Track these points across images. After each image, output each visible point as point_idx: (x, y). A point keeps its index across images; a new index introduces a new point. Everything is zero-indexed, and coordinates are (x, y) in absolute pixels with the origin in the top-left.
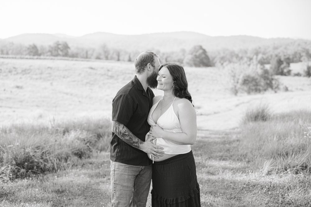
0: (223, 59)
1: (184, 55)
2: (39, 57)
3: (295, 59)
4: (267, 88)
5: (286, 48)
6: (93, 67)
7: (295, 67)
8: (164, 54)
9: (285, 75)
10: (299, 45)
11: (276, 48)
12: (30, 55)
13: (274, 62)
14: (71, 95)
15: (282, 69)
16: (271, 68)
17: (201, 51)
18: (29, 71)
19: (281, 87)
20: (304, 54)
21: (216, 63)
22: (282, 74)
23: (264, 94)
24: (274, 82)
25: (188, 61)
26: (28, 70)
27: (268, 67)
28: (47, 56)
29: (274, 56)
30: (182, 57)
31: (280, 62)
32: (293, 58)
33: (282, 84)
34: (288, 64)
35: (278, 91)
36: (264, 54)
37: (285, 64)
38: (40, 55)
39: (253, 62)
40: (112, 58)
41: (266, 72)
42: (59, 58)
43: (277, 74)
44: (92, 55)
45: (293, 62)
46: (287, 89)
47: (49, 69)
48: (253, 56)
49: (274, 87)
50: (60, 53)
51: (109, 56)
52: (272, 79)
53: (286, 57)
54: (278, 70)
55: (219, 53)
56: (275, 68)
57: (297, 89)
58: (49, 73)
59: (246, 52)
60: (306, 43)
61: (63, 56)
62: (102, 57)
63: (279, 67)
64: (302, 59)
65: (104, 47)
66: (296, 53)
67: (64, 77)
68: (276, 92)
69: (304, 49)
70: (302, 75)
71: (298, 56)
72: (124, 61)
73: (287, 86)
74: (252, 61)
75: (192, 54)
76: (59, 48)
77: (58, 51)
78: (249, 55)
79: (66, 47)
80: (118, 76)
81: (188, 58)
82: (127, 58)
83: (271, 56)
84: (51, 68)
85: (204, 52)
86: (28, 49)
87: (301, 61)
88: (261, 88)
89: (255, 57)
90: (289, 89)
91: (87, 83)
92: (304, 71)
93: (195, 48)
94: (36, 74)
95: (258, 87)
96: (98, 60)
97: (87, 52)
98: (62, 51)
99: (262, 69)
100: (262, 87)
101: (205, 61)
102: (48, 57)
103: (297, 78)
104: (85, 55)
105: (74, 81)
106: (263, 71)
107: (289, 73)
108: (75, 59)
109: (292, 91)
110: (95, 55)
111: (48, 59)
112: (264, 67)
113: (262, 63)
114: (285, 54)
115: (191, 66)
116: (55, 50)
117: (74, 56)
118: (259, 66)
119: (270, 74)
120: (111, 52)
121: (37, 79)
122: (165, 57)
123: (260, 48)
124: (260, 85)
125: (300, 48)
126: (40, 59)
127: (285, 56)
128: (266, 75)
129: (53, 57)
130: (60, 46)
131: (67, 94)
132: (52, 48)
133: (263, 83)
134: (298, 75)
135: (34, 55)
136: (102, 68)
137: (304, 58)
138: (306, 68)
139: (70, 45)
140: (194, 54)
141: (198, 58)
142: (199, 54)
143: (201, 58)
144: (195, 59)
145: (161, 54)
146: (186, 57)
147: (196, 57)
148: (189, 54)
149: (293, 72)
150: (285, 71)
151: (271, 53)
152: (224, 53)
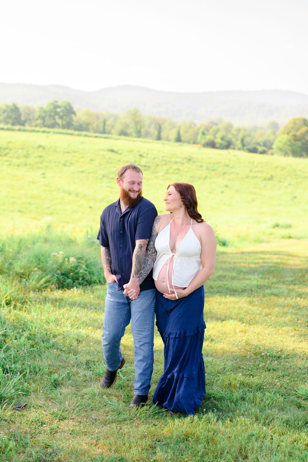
1: (274, 133)
2: (22, 127)
6: (115, 149)
8: (239, 130)
12: (7, 123)
14: (77, 195)
17: (305, 129)
18: (7, 151)
25: (281, 145)
26: (5, 149)
28: (36, 126)
30: (272, 138)
38: (23, 124)
40: (147, 135)
42: (57, 130)
44: (113, 127)
47: (40, 149)
50: (59, 121)
51: (143, 131)
58: (41, 157)
61: (64, 127)
62: (131, 130)
65: (135, 114)
67: (65, 165)
72: (168, 139)
75: (288, 133)
76: (57, 113)
77: (54, 119)
79: (69, 111)
80: (157, 165)
81: (282, 139)
82: (173, 134)
84: (44, 148)
86: (4, 111)
91: (104, 176)
93: (295, 122)
94: (18, 157)
96: (123, 137)
97: (105, 122)
98: (61, 118)
102: (37, 129)
104: (101, 128)
105: (82, 172)
108: (84, 133)
110: (118, 127)
111: (38, 131)
115: (286, 154)
116: (50, 116)
117: (82, 128)
120: (147, 123)
121: (18, 166)
122: (240, 136)
126: (25, 131)
129: (47, 129)
130: (59, 110)
131: (70, 193)
132: (45, 112)
135: (13, 124)
136: (131, 151)
139: (75, 108)
140: (291, 134)
141: (299, 140)
142: (302, 134)
143: (304, 141)
144: (293, 142)
145: (234, 131)
146: (279, 139)
147: (296, 138)
148: (284, 133)
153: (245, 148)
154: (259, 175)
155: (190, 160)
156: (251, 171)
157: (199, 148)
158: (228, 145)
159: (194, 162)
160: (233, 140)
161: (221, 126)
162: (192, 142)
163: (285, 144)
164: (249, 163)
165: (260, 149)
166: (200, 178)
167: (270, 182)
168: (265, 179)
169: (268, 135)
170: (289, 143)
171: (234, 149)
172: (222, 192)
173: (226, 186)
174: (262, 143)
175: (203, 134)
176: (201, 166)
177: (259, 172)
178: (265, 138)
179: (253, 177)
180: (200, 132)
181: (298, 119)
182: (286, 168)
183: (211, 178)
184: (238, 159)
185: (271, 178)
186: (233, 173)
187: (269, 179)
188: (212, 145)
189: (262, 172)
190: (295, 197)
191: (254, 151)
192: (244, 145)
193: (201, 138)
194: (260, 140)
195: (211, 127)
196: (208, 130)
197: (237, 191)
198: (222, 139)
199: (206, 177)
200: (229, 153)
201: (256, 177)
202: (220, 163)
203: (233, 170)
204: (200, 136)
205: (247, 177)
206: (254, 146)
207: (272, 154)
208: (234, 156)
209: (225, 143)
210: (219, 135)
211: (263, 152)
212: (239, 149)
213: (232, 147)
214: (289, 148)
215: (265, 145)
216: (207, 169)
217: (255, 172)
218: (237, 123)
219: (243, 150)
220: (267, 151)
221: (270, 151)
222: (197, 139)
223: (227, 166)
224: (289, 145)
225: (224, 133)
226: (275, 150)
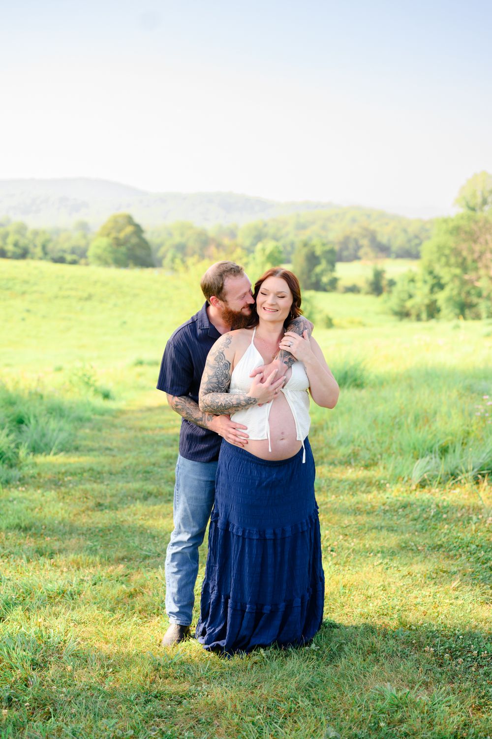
0: (181, 249)
1: (85, 236)
3: (345, 253)
5: (324, 228)
7: (346, 273)
8: (36, 233)
9: (325, 290)
10: (354, 220)
11: (301, 227)
13: (299, 258)
15: (317, 275)
17: (129, 229)
19: (318, 317)
20: (365, 242)
21: (164, 257)
22: (318, 286)
25: (99, 251)
29: (298, 245)
30: (82, 243)
31: (313, 259)
32: (341, 250)
33: (321, 312)
34: (332, 264)
36: (276, 238)
37: (323, 265)
39: (254, 258)
43: (308, 287)
45: (341, 259)
46: (330, 323)
48: (254, 244)
53: (327, 248)
54: (309, 277)
55: (170, 234)
56: (303, 274)
57: (352, 322)
59: (233, 234)
60: (369, 216)
63: (310, 271)
64: (361, 253)
66: (347, 239)
69: (366, 229)
70: (363, 291)
71: (351, 246)
73: (331, 316)
74: (251, 256)
75: (108, 235)
78: (241, 240)
81: (99, 244)
83: (292, 245)
85: (138, 230)
87: (356, 258)
89: (260, 245)
90: (335, 321)
92: (367, 281)
93: (115, 220)
101: (139, 252)
103: (350, 296)
107: (333, 283)
109: (341, 327)
113: (275, 260)
114: (324, 241)
115: (106, 264)
122: (39, 241)
123: (265, 225)
125: (356, 229)
127: (324, 245)
134: (353, 289)
137: (366, 249)
138: (370, 276)
140: (112, 236)
141: (122, 245)
142: (126, 236)
143: (129, 245)
144: (115, 247)
145: (29, 234)
146: (93, 244)
147: (118, 243)
148: (102, 235)
149: (341, 284)
150: (325, 279)
151: (291, 237)
152: (182, 235)
153: (49, 257)
154: (72, 293)
156: (60, 288)
158: (23, 254)
160: (31, 249)
161: (11, 228)
163: (105, 250)
164: (57, 277)
165: (69, 257)
167: (88, 303)
168: (80, 300)
169: (76, 239)
170: (109, 249)
171: (32, 258)
172: (23, 319)
173: (28, 311)
174: (69, 251)
177: (71, 289)
178: (73, 243)
179: (64, 297)
181: (119, 216)
182: (107, 284)
184: (41, 272)
185: (89, 298)
186: (35, 291)
187: (86, 299)
188: (1, 254)
189: (76, 290)
190: (125, 323)
191: (61, 260)
192: (45, 253)
194: (67, 246)
197: (44, 317)
198: (16, 245)
200: (27, 264)
201: (69, 297)
202: (16, 278)
203: (35, 288)
205: (56, 297)
206: (60, 254)
207: (87, 264)
208: (35, 268)
209: (19, 251)
210: (11, 239)
211: (74, 262)
212: (41, 259)
213: (29, 255)
214: (111, 255)
215: (73, 252)
217: (67, 289)
218: (33, 224)
219: (46, 259)
220: (79, 261)
221: (83, 261)
223: (26, 282)
224: (109, 252)
225: (17, 237)
226: (91, 259)
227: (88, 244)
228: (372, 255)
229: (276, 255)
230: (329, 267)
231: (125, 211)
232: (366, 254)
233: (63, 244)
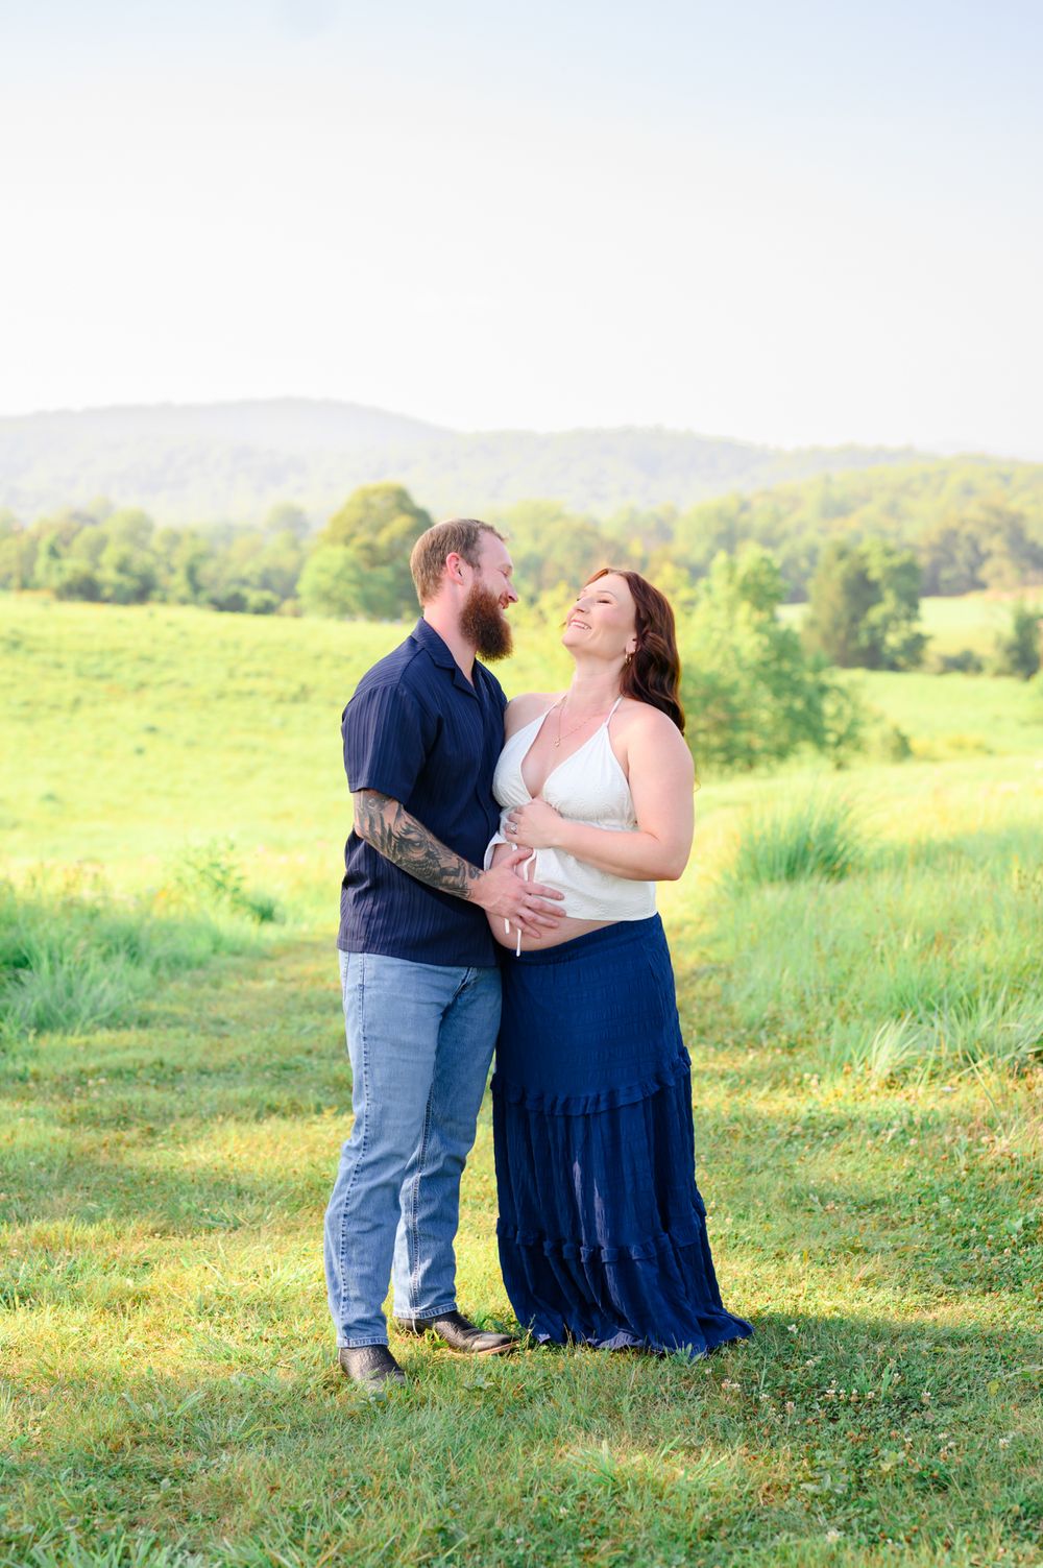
0: (534, 570)
1: (294, 545)
3: (946, 574)
4: (793, 739)
5: (892, 510)
7: (948, 622)
8: (174, 539)
9: (893, 667)
10: (968, 490)
11: (836, 509)
13: (827, 588)
15: (873, 629)
16: (812, 624)
17: (402, 523)
19: (872, 734)
20: (995, 544)
22: (875, 658)
23: (772, 773)
24: (829, 707)
25: (325, 581)
27: (792, 617)
29: (826, 554)
30: (288, 560)
31: (861, 590)
32: (936, 566)
33: (878, 720)
34: (910, 602)
35: (856, 761)
36: (769, 541)
37: (889, 604)
39: (709, 590)
41: (784, 646)
43: (847, 661)
45: (935, 589)
46: (902, 749)
48: (712, 555)
49: (831, 738)
52: (823, 690)
53: (896, 561)
54: (853, 635)
56: (837, 626)
57: (959, 746)
60: (1006, 479)
63: (855, 619)
64: (985, 572)
66: (950, 537)
68: (840, 766)
69: (998, 512)
70: (989, 669)
71: (962, 554)
73: (906, 730)
74: (702, 583)
75: (347, 540)
78: (679, 547)
81: (325, 562)
83: (812, 554)
87: (979, 586)
88: (758, 743)
89: (721, 558)
90: (916, 744)
92: (998, 642)
93: (366, 502)
95: (743, 737)
99: (759, 629)
100: (763, 734)
103: (957, 680)
106: (766, 641)
107: (914, 649)
109: (930, 758)
112: (774, 619)
113: (763, 593)
114: (892, 543)
115: (345, 611)
118: (744, 609)
119: (809, 659)
122: (181, 557)
123: (745, 507)
124: (750, 726)
125: (973, 510)
127: (889, 553)
128: (787, 666)
133: (765, 709)
134: (963, 664)
137: (1000, 564)
138: (1007, 629)
140: (357, 541)
141: (385, 563)
142: (392, 541)
143: (401, 565)
144: (366, 570)
145: (155, 542)
146: (314, 562)
147: (374, 556)
148: (332, 540)
149: (934, 650)
150: (893, 640)
151: (810, 536)
152: (536, 535)
153: (203, 596)
154: (262, 684)
155: (16, 645)
156: (231, 675)
157: (46, 604)
158: (142, 591)
159: (31, 651)
160: (160, 571)
161: (112, 527)
162: (15, 582)
163: (338, 577)
164: (223, 645)
165: (254, 597)
166: (55, 707)
167: (301, 707)
168: (281, 700)
169: (274, 551)
170: (351, 574)
171: (163, 601)
172: (140, 751)
173: (152, 730)
174: (255, 580)
175: (54, 553)
176: (59, 666)
177: (259, 675)
178: (265, 560)
179: (240, 694)
180: (43, 547)
181: (376, 491)
182: (348, 659)
183: (94, 704)
184: (183, 634)
185: (302, 695)
186: (170, 682)
187: (295, 699)
188: (87, 590)
189: (270, 675)
191: (233, 605)
192: (197, 588)
193: (48, 569)
194: (250, 568)
195: (80, 530)
196: (67, 543)
197: (190, 744)
198: (122, 568)
199: (77, 702)
200: (151, 615)
201: (251, 693)
202: (121, 650)
203: (170, 674)
204: (42, 562)
205: (221, 696)
206: (233, 589)
207: (297, 614)
208: (170, 624)
209: (130, 584)
210: (110, 556)
211: (266, 609)
212: (183, 602)
213: (156, 594)
214: (354, 589)
215: (265, 583)
216: (80, 674)
217: (247, 675)
218: (166, 515)
219: (196, 603)
220: (279, 605)
221: (288, 605)
222: (32, 573)
223: (148, 660)
224: (351, 582)
225: (125, 549)
226: (305, 601)
227: (300, 565)
228: (1011, 574)
229: (765, 579)
230: (904, 608)
231: (395, 479)
232: (999, 574)
233: (240, 564)
